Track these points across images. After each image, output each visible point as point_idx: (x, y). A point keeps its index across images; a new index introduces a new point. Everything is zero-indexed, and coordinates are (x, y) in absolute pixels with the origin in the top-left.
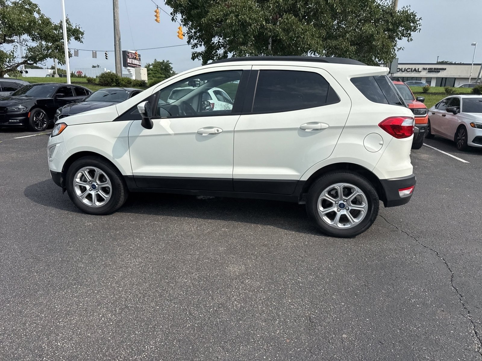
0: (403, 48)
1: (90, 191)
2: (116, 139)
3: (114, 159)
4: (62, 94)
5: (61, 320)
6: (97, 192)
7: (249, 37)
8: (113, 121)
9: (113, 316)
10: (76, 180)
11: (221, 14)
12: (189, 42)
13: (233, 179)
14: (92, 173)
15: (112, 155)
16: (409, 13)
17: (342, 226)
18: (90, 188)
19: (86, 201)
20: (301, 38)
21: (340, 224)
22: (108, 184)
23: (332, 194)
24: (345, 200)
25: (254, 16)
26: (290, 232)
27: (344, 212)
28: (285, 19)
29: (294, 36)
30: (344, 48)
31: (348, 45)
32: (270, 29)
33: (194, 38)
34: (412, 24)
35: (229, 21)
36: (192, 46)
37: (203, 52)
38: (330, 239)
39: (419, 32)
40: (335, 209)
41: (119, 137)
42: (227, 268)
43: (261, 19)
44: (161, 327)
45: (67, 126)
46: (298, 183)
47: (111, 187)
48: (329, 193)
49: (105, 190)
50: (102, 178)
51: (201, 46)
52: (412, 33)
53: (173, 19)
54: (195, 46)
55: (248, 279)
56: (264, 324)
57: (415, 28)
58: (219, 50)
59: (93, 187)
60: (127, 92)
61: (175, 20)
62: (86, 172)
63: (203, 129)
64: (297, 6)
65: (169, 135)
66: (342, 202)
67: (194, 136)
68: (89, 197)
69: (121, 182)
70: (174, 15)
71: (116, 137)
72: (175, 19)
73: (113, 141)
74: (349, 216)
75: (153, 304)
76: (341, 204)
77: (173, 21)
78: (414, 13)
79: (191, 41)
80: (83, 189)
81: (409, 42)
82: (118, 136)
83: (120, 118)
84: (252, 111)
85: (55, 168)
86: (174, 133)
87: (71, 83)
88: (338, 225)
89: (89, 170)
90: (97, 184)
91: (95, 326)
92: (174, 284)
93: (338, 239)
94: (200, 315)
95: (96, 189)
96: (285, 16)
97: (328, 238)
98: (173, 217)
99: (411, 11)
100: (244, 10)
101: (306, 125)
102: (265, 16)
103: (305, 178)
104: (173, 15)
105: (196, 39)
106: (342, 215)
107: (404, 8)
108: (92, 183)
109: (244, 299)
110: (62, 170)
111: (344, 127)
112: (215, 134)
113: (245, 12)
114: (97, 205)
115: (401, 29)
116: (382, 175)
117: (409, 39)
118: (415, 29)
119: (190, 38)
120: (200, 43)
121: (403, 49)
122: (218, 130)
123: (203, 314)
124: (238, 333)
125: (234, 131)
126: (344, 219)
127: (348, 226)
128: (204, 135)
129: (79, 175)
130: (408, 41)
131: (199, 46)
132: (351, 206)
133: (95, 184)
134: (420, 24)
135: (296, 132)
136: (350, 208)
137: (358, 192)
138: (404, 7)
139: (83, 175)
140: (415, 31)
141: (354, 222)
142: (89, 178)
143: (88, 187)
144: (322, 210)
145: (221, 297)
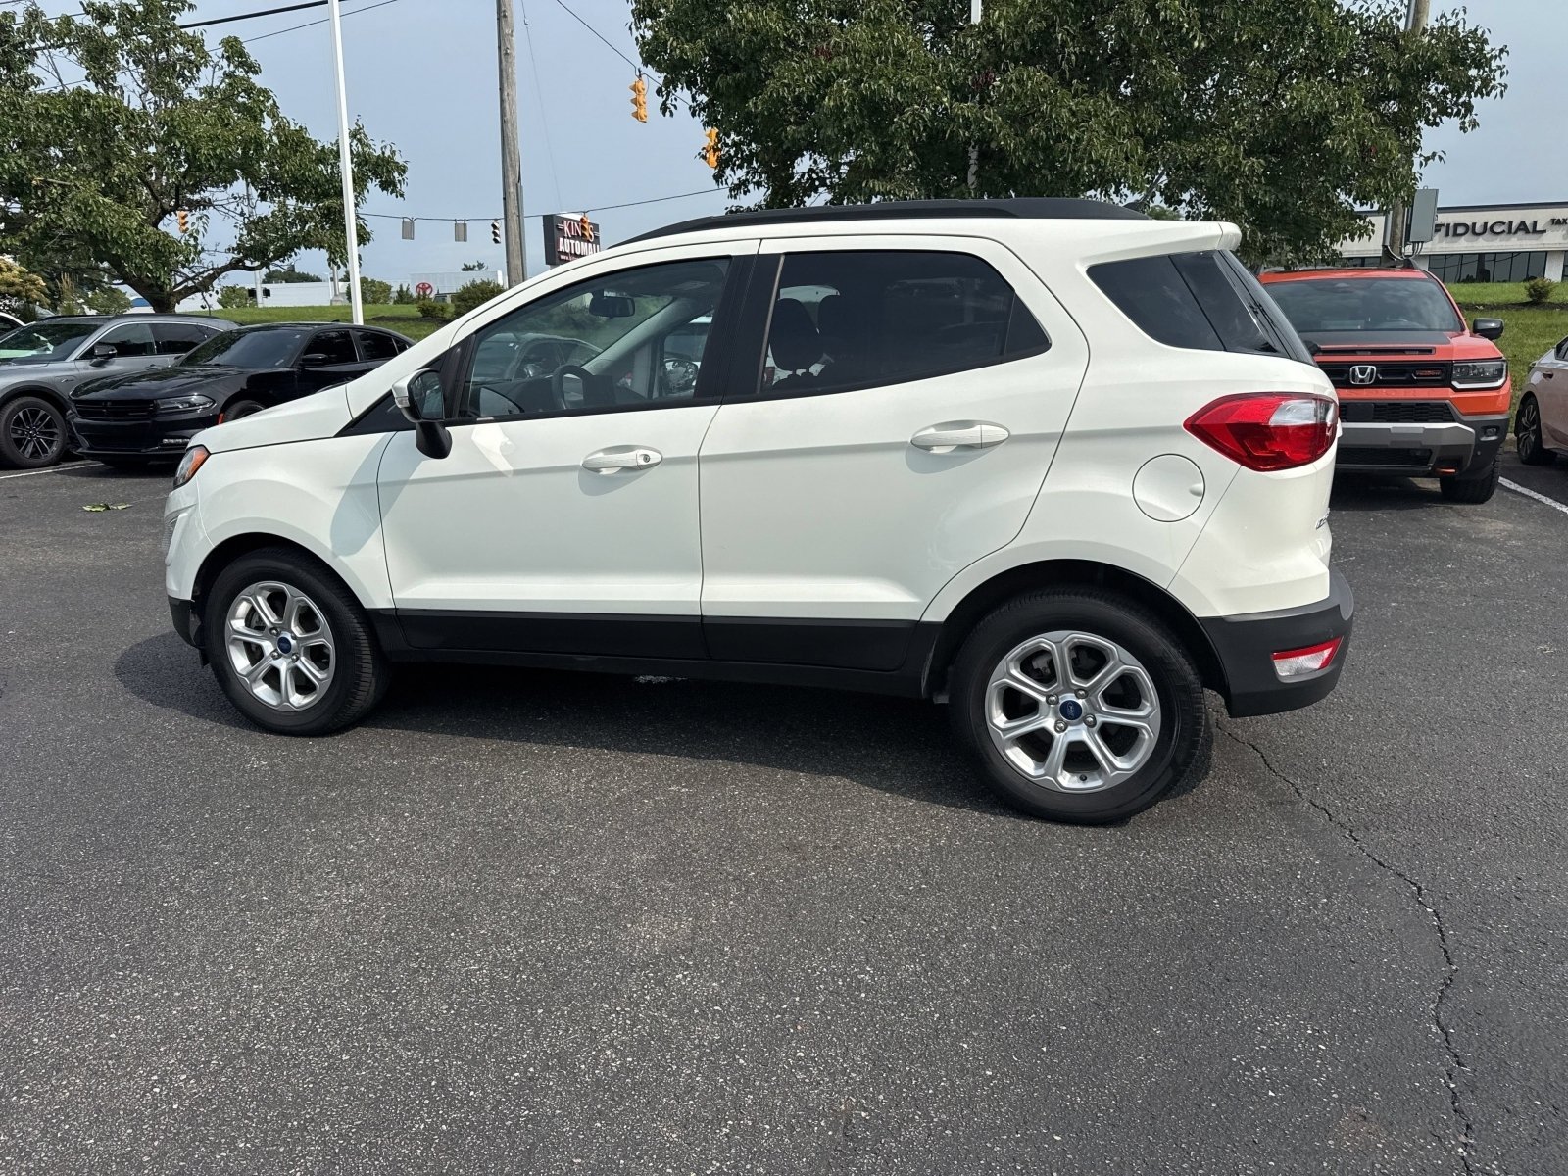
0: (1442, 155)
1: (275, 658)
2: (343, 492)
3: (335, 555)
4: (321, 356)
5: (27, 1087)
6: (294, 661)
7: (898, 150)
8: (337, 436)
9: (192, 1081)
10: (233, 623)
11: (808, 81)
12: (718, 178)
13: (702, 616)
14: (277, 601)
15: (329, 545)
16: (1462, 35)
17: (1075, 782)
18: (273, 649)
19: (262, 691)
20: (1070, 141)
21: (1068, 775)
22: (324, 638)
23: (1038, 670)
24: (1082, 692)
25: (913, 79)
27: (1080, 733)
28: (1012, 81)
29: (1044, 137)
30: (1224, 164)
31: (1237, 155)
32: (966, 119)
33: (734, 164)
34: (1473, 72)
35: (832, 103)
36: (731, 191)
37: (760, 206)
38: (1033, 830)
39: (1502, 96)
40: (1049, 723)
41: (350, 488)
42: (629, 926)
43: (938, 88)
44: (327, 1128)
45: (209, 454)
46: (912, 632)
47: (331, 646)
48: (1026, 666)
49: (317, 655)
50: (307, 621)
51: (758, 189)
52: (1475, 101)
53: (664, 108)
54: (740, 187)
55: (688, 967)
56: (674, 1136)
57: (1486, 82)
58: (809, 196)
59: (284, 647)
61: (671, 111)
62: (259, 599)
63: (601, 454)
64: (1057, 39)
65: (499, 474)
66: (1070, 697)
67: (576, 475)
68: (272, 677)
69: (361, 630)
70: (668, 94)
71: (343, 487)
72: (673, 108)
73: (333, 500)
74: (1097, 747)
75: (335, 1045)
76: (1066, 704)
77: (665, 115)
78: (1479, 33)
79: (724, 173)
80: (255, 653)
81: (1465, 132)
82: (347, 484)
83: (354, 428)
84: (758, 391)
85: (175, 588)
86: (512, 469)
88: (1060, 779)
89: (269, 593)
90: (294, 638)
91: (121, 1113)
92: (430, 976)
93: (1058, 830)
94: (472, 1093)
95: (292, 651)
96: (1012, 74)
97: (1026, 825)
98: (528, 746)
99: (1470, 27)
100: (881, 62)
101: (932, 431)
102: (951, 79)
103: (939, 614)
104: (663, 96)
105: (740, 166)
106: (1072, 744)
107: (1444, 20)
108: (278, 634)
109: (640, 1042)
110: (193, 592)
111: (1062, 437)
112: (639, 468)
113: (880, 69)
114: (296, 704)
115: (1436, 89)
116: (1206, 602)
117: (1463, 123)
118: (1486, 88)
119: (724, 163)
120: (757, 178)
121: (1440, 158)
122: (646, 457)
123: (483, 1088)
124: (573, 1163)
125: (699, 460)
126: (1079, 759)
127: (1094, 783)
128: (604, 472)
129: (243, 608)
130: (1461, 129)
131: (751, 187)
132: (1101, 712)
133: (289, 636)
134: (1505, 70)
135: (900, 457)
136: (1100, 719)
137: (1123, 661)
138: (1443, 15)
139: (252, 611)
140: (1488, 94)
141: (1118, 769)
142: (269, 617)
143: (268, 646)
144: (1002, 726)
145: (567, 1030)
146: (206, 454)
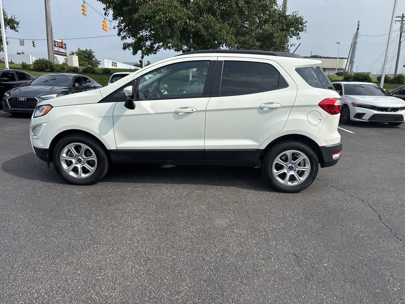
0: (295, 45)
1: (76, 164)
2: (102, 118)
3: (100, 135)
4: (6, 79)
5: (97, 274)
6: (82, 165)
7: (176, 32)
8: (98, 103)
9: (141, 267)
10: (63, 155)
11: (150, 11)
12: (119, 34)
13: (204, 150)
14: (78, 148)
15: (98, 132)
16: (298, 17)
17: (291, 184)
18: (75, 162)
19: (72, 174)
20: (219, 34)
21: (289, 182)
22: (94, 158)
23: (283, 159)
24: (293, 164)
25: (179, 14)
26: (250, 191)
27: (292, 173)
28: (205, 18)
29: (213, 33)
30: (252, 43)
31: (254, 41)
32: (193, 26)
33: (123, 31)
34: (300, 26)
35: (159, 18)
36: (121, 38)
37: (133, 43)
38: (284, 195)
39: (306, 32)
40: (285, 171)
41: (104, 117)
42: (215, 221)
43: (185, 17)
44: (185, 272)
45: (53, 107)
46: (257, 151)
47: (96, 160)
48: (281, 158)
49: (91, 163)
50: (87, 153)
51: (129, 38)
52: (300, 33)
53: (105, 14)
54: (124, 38)
55: (236, 229)
56: (263, 262)
57: (302, 29)
58: (147, 42)
59: (79, 161)
60: (70, 77)
61: (107, 15)
62: (72, 148)
63: (179, 109)
64: (214, 8)
65: (150, 114)
66: (290, 165)
67: (172, 114)
68: (75, 170)
69: (105, 155)
70: (107, 10)
71: (102, 117)
72: (108, 14)
73: (99, 121)
74: (296, 176)
75: (169, 254)
76: (290, 166)
77: (105, 16)
78: (301, 17)
79: (120, 33)
80: (69, 163)
81: (298, 40)
82: (103, 116)
83: (104, 100)
84: (219, 94)
85: (42, 145)
86: (154, 112)
87: (10, 68)
88: (288, 183)
89: (75, 146)
90: (83, 158)
91: (130, 276)
92: (178, 237)
93: (289, 194)
94: (212, 260)
95: (82, 162)
96: (205, 15)
97: (281, 194)
98: (150, 184)
99: (300, 16)
100: (171, 9)
101: (264, 105)
102: (188, 15)
103: (263, 147)
104: (105, 11)
105: (125, 32)
106: (291, 175)
107: (294, 13)
108: (77, 157)
109: (239, 245)
110: (49, 146)
111: (293, 107)
112: (190, 113)
113: (171, 11)
114: (83, 176)
115: (292, 29)
116: (321, 143)
117: (297, 38)
118: (302, 30)
119: (120, 30)
120: (129, 35)
121: (294, 45)
122: (192, 110)
123: (214, 258)
124: (248, 270)
125: (206, 111)
126: (292, 178)
127: (295, 183)
128: (180, 114)
129: (66, 150)
130: (297, 39)
131: (127, 38)
132: (297, 168)
133: (81, 158)
134: (306, 26)
135: (256, 111)
136: (297, 169)
137: (303, 156)
138: (293, 12)
139: (69, 150)
140: (302, 31)
141: (301, 180)
142: (74, 152)
143: (74, 161)
144: (276, 172)
145: (221, 244)
146: (52, 107)
